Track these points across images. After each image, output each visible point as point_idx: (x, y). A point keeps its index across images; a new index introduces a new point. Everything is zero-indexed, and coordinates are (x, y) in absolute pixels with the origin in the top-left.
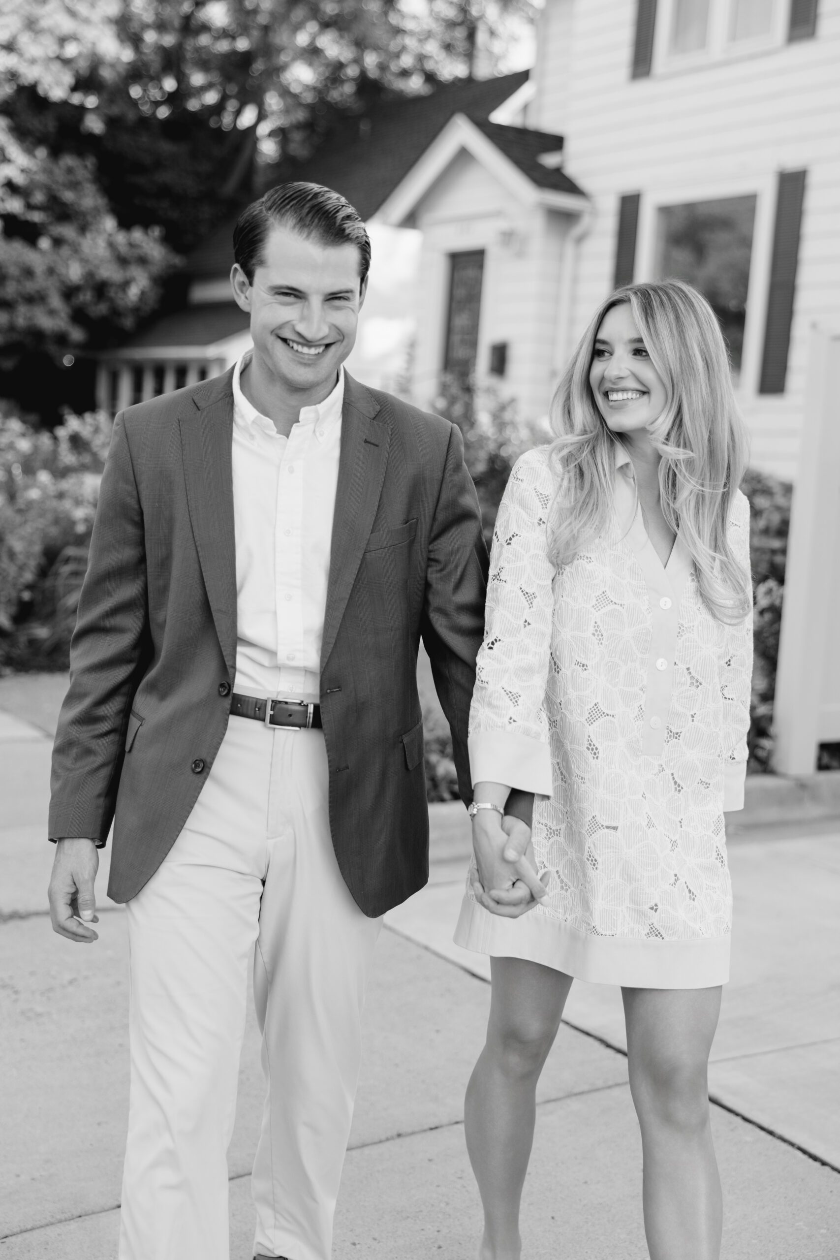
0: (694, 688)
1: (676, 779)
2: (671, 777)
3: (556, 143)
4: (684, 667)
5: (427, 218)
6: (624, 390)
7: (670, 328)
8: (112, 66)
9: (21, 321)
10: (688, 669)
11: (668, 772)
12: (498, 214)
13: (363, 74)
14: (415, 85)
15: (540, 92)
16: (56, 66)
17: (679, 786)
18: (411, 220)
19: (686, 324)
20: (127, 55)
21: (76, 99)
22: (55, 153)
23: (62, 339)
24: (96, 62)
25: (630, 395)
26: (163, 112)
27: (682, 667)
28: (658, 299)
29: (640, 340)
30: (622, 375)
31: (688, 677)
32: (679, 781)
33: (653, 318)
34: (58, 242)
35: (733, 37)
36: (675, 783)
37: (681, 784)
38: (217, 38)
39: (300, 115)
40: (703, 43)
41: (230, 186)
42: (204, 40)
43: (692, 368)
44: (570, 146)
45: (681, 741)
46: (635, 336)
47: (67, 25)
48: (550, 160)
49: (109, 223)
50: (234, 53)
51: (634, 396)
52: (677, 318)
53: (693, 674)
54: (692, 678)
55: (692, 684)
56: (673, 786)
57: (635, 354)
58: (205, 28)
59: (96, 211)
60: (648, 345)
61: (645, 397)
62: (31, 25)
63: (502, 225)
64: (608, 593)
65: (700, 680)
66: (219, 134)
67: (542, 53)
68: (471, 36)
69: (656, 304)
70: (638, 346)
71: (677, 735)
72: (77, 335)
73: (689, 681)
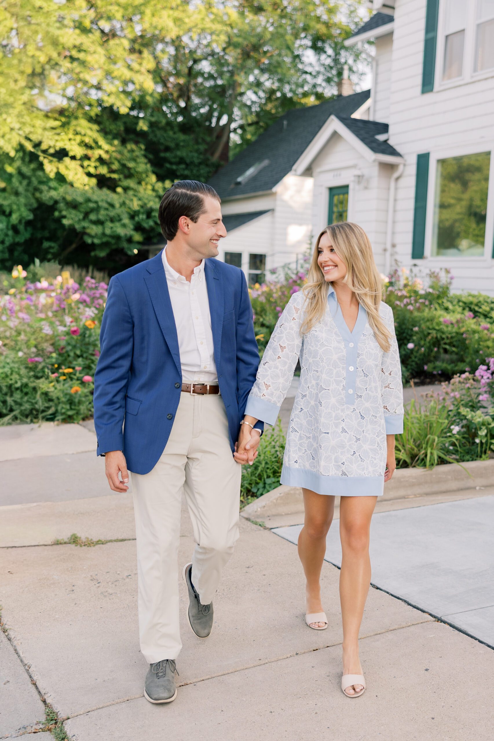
0: (365, 378)
1: (362, 414)
2: (359, 413)
3: (384, 128)
4: (361, 370)
5: (317, 170)
6: (328, 266)
7: (344, 241)
8: (151, 95)
9: (108, 231)
10: (363, 370)
11: (358, 411)
12: (354, 166)
13: (284, 95)
14: (311, 100)
15: (375, 102)
16: (122, 96)
17: (363, 417)
18: (308, 172)
19: (350, 237)
20: (160, 89)
21: (134, 113)
22: (124, 142)
23: (130, 240)
24: (143, 94)
25: (331, 267)
26: (180, 119)
27: (360, 369)
28: (338, 229)
29: (332, 246)
30: (326, 260)
31: (363, 373)
32: (363, 415)
33: (336, 236)
34: (126, 189)
35: (475, 70)
36: (361, 416)
37: (364, 416)
38: (206, 79)
39: (251, 119)
40: (460, 73)
41: (215, 158)
42: (200, 80)
43: (355, 255)
44: (392, 129)
45: (363, 399)
46: (330, 245)
47: (127, 74)
48: (381, 138)
49: (153, 178)
50: (216, 86)
51: (332, 267)
52: (347, 236)
53: (365, 372)
54: (364, 374)
55: (365, 376)
56: (360, 417)
57: (331, 252)
58: (201, 73)
59: (146, 172)
60: (334, 247)
61: (337, 267)
62: (108, 74)
63: (357, 172)
64: (324, 343)
65: (368, 374)
66: (210, 129)
67: (376, 82)
68: (340, 74)
69: (337, 232)
70: (331, 248)
71: (361, 396)
72: (138, 237)
73: (363, 375)
